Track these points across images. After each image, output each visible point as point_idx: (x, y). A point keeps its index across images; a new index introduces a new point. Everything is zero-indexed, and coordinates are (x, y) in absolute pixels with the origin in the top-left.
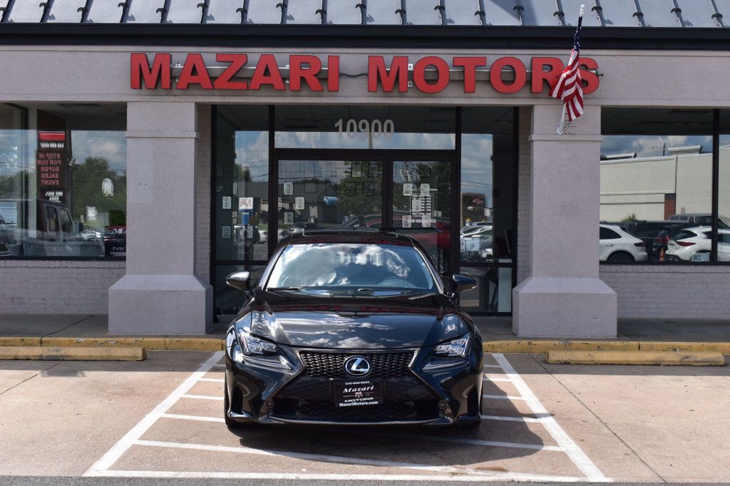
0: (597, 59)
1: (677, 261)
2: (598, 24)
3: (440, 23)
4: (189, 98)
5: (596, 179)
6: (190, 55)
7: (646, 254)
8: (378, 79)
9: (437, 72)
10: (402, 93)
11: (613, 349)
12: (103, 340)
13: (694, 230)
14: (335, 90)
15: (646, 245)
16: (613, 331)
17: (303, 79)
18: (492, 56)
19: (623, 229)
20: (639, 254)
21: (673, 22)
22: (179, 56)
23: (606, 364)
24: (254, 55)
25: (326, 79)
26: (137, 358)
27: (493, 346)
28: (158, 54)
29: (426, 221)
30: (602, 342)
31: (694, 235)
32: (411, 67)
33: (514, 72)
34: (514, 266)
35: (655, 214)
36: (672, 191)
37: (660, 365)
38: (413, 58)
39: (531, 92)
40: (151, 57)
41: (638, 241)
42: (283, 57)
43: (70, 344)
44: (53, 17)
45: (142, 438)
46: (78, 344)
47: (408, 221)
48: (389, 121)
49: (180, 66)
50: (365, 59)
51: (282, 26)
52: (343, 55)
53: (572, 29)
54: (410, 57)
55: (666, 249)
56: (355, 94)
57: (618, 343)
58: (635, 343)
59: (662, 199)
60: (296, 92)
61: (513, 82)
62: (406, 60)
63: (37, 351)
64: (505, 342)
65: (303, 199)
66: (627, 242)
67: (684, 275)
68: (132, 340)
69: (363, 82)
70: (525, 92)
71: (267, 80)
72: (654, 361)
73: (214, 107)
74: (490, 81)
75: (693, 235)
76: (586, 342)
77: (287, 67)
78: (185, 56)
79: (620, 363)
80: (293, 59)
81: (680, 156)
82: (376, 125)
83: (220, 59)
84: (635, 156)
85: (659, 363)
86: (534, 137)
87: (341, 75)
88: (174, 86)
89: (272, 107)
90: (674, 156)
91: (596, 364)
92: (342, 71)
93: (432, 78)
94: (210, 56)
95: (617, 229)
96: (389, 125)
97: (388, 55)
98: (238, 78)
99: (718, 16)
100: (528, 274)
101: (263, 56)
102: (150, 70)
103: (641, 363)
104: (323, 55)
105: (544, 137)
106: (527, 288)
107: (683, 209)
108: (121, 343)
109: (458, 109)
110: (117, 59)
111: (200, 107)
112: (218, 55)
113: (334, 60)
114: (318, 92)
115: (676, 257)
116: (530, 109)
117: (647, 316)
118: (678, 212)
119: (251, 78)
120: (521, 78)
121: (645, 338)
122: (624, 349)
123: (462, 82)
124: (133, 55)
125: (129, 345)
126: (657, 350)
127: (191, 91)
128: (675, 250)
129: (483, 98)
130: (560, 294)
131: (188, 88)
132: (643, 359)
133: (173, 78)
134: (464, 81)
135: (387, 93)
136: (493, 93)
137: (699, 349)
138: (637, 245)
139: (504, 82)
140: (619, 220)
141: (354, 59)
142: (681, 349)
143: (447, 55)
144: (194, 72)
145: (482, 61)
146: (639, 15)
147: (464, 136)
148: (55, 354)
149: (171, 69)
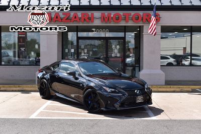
0: (160, 14)
1: (184, 65)
4: (56, 24)
5: (159, 44)
6: (56, 13)
8: (103, 19)
9: (119, 17)
10: (110, 23)
11: (164, 88)
12: (34, 86)
14: (93, 22)
15: (177, 61)
16: (164, 83)
17: (84, 19)
18: (133, 13)
19: (171, 57)
20: (175, 63)
24: (72, 13)
25: (91, 19)
29: (118, 55)
30: (161, 86)
32: (112, 16)
33: (138, 17)
34: (139, 67)
35: (181, 53)
36: (185, 47)
38: (113, 13)
42: (79, 14)
43: (26, 87)
45: (44, 109)
46: (28, 87)
47: (113, 55)
49: (53, 16)
50: (101, 14)
51: (79, 6)
52: (95, 13)
53: (153, 6)
55: (182, 62)
56: (97, 23)
57: (165, 86)
58: (169, 86)
59: (183, 49)
60: (83, 22)
61: (138, 19)
62: (111, 14)
63: (18, 89)
65: (86, 50)
66: (172, 60)
67: (183, 69)
69: (100, 19)
70: (141, 22)
71: (75, 19)
74: (132, 19)
76: (157, 86)
77: (81, 16)
78: (54, 14)
79: (165, 91)
80: (82, 14)
82: (104, 31)
83: (63, 14)
84: (176, 37)
86: (144, 34)
87: (94, 18)
89: (77, 26)
90: (186, 37)
91: (159, 91)
93: (118, 19)
94: (61, 13)
95: (169, 57)
96: (107, 31)
97: (106, 13)
98: (68, 19)
99: (191, 2)
100: (142, 69)
101: (75, 13)
104: (89, 13)
105: (146, 34)
106: (142, 72)
107: (188, 52)
109: (125, 26)
113: (92, 14)
114: (88, 22)
116: (143, 26)
117: (173, 79)
119: (71, 19)
120: (140, 19)
121: (172, 85)
122: (166, 88)
123: (125, 19)
126: (175, 88)
128: (184, 62)
129: (130, 24)
131: (55, 22)
133: (51, 19)
135: (106, 23)
136: (133, 22)
137: (186, 88)
138: (174, 61)
139: (136, 19)
140: (171, 54)
141: (97, 14)
142: (181, 88)
143: (121, 13)
144: (57, 18)
145: (130, 14)
146: (171, 2)
147: (126, 33)
148: (22, 89)
149: (51, 17)
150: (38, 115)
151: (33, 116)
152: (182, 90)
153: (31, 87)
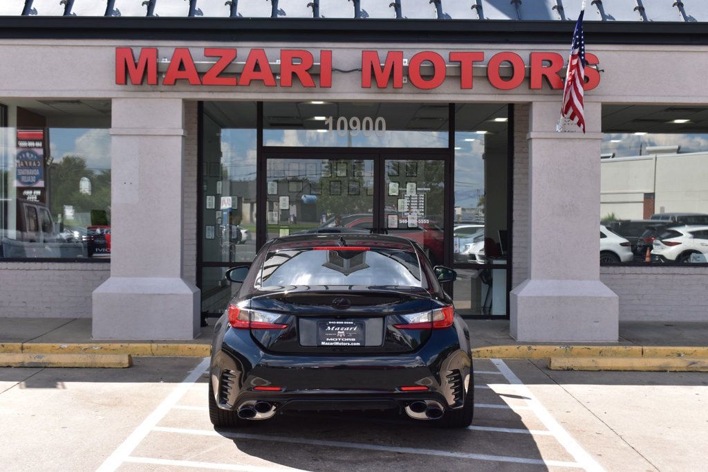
0: (598, 55)
2: (599, 18)
3: (436, 17)
4: (176, 95)
6: (177, 49)
7: (631, 253)
8: (372, 74)
9: (433, 67)
10: (397, 88)
11: (615, 354)
12: (86, 345)
13: (679, 230)
14: (327, 86)
15: (632, 245)
16: (614, 335)
17: (294, 74)
18: (490, 51)
19: (609, 229)
20: (625, 254)
21: (675, 16)
22: (166, 51)
23: (611, 371)
24: (244, 50)
25: (319, 75)
26: (123, 364)
27: (491, 351)
28: (144, 48)
29: (412, 221)
30: (604, 347)
31: (681, 235)
32: (406, 62)
33: (512, 68)
34: (509, 268)
35: (635, 214)
36: (652, 191)
37: (666, 371)
38: (409, 52)
39: (530, 88)
40: (137, 52)
41: (624, 240)
42: (274, 52)
43: (52, 351)
44: (35, 11)
46: (61, 350)
48: (381, 118)
49: (167, 61)
50: (359, 54)
51: (273, 20)
52: (336, 50)
53: (571, 23)
54: (405, 53)
55: (652, 248)
56: (347, 90)
57: (621, 348)
58: (637, 348)
59: (641, 198)
60: (286, 87)
61: (512, 78)
62: (400, 55)
63: (18, 358)
64: (505, 347)
65: (287, 198)
66: (613, 241)
67: (683, 277)
68: (117, 346)
69: (357, 76)
70: (524, 88)
71: (257, 75)
72: (660, 367)
73: (200, 103)
74: (487, 77)
75: (679, 234)
76: (587, 347)
77: (278, 62)
78: (171, 51)
79: (625, 369)
80: (284, 54)
81: (659, 156)
82: (368, 123)
83: (208, 53)
84: (613, 156)
85: (665, 369)
86: (532, 135)
87: (333, 70)
88: (161, 82)
89: (260, 104)
90: (653, 156)
91: (599, 371)
92: (334, 66)
93: (429, 75)
94: (199, 52)
95: (602, 229)
96: (380, 123)
97: (382, 50)
98: (226, 74)
100: (526, 275)
101: (253, 50)
102: (136, 65)
103: (647, 369)
104: (315, 49)
105: (542, 135)
106: (525, 292)
107: (662, 209)
108: (106, 349)
109: (452, 106)
110: (102, 53)
111: (186, 103)
112: (206, 49)
113: (327, 55)
114: (308, 87)
115: (662, 257)
116: (528, 105)
117: (645, 319)
118: (657, 212)
119: (241, 74)
120: (519, 74)
121: (648, 342)
122: (626, 355)
123: (459, 77)
124: (118, 49)
125: (114, 351)
126: (661, 356)
127: (179, 86)
128: (661, 249)
129: (480, 94)
130: (560, 297)
131: (175, 84)
132: (648, 365)
133: (159, 73)
134: (461, 77)
135: (381, 88)
136: (489, 89)
138: (622, 245)
139: (502, 78)
141: (347, 54)
142: (686, 354)
143: (443, 50)
144: (181, 66)
145: (479, 57)
146: (641, 9)
147: (457, 134)
148: (37, 360)
149: (158, 64)
152: (694, 363)
153: (71, 351)
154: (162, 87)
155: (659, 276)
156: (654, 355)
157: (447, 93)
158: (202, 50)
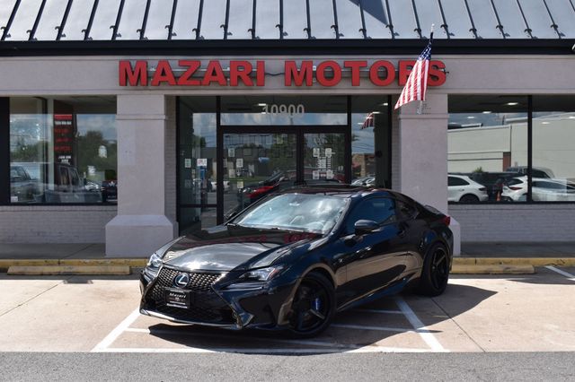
0: (444, 61)
1: (509, 201)
2: (445, 36)
3: (335, 37)
4: (160, 92)
6: (160, 62)
7: (487, 196)
8: (291, 76)
9: (333, 71)
10: (309, 86)
11: (457, 263)
12: (102, 261)
13: (521, 179)
14: (262, 84)
15: (488, 190)
16: (458, 251)
17: (239, 77)
18: (371, 60)
19: (471, 178)
20: (482, 196)
21: (497, 35)
22: (153, 62)
24: (205, 61)
25: (257, 77)
26: (126, 273)
28: (138, 61)
29: (330, 175)
31: (522, 182)
32: (315, 68)
33: (387, 71)
35: (496, 167)
36: (508, 151)
38: (316, 61)
39: (399, 85)
40: (133, 64)
41: (482, 187)
42: (225, 62)
43: (79, 264)
44: (64, 36)
45: (130, 327)
46: (85, 264)
47: (316, 175)
48: (300, 106)
49: (153, 70)
50: (283, 62)
51: (225, 41)
52: (267, 60)
53: (427, 40)
54: (314, 62)
55: (502, 192)
56: (274, 87)
57: (461, 259)
58: (473, 259)
59: (501, 156)
60: (235, 85)
61: (386, 78)
62: (311, 64)
63: (57, 269)
65: (242, 160)
66: (474, 187)
67: (508, 212)
68: (123, 261)
69: (282, 78)
70: (395, 85)
71: (214, 78)
72: (486, 271)
73: (178, 98)
74: (370, 78)
77: (228, 69)
78: (156, 63)
79: (462, 273)
80: (232, 64)
81: (513, 125)
82: (292, 109)
83: (181, 64)
84: (482, 125)
85: (489, 273)
86: (401, 116)
87: (266, 74)
88: (150, 83)
89: (218, 97)
90: (509, 125)
92: (267, 71)
93: (330, 76)
94: (174, 62)
95: (466, 178)
96: (300, 108)
97: (299, 60)
98: (193, 78)
99: (529, 31)
101: (211, 61)
102: (133, 72)
103: (476, 273)
104: (253, 60)
105: (408, 116)
107: (516, 163)
108: (115, 263)
109: (349, 97)
110: (110, 64)
111: (168, 98)
112: (180, 61)
113: (261, 64)
114: (249, 86)
115: (509, 198)
117: (483, 240)
118: (513, 165)
119: (203, 78)
120: (391, 75)
121: (480, 255)
122: (465, 263)
123: (350, 78)
124: (121, 62)
125: (121, 264)
126: (488, 264)
127: (162, 86)
128: (507, 193)
129: (365, 89)
131: (159, 85)
132: (478, 270)
133: (148, 77)
134: (353, 76)
135: (299, 86)
136: (371, 86)
137: (517, 263)
138: (480, 189)
139: (379, 78)
140: (470, 171)
141: (275, 63)
142: (506, 263)
143: (340, 60)
144: (163, 73)
145: (364, 64)
146: (474, 30)
147: (353, 115)
148: (69, 270)
149: (147, 72)
150: (116, 343)
151: (104, 346)
152: (508, 268)
153: (92, 264)
154: (150, 87)
155: (492, 211)
156: (484, 263)
157: (343, 89)
158: (177, 62)
